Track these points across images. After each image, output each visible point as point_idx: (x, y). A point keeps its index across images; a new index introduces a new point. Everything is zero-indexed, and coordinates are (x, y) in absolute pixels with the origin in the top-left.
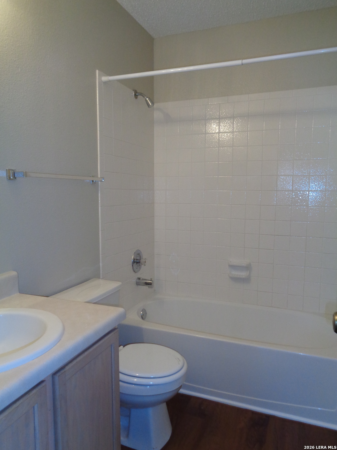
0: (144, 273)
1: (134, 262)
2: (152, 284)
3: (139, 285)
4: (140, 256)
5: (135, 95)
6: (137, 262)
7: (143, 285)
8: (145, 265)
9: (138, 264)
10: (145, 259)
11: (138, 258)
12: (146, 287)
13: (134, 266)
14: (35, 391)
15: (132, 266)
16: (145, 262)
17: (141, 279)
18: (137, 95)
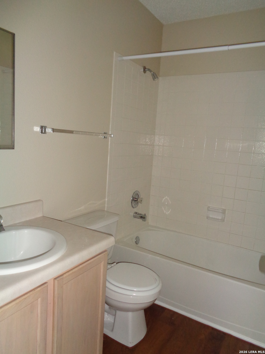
0: (140, 208)
1: (133, 200)
2: (146, 218)
3: (135, 218)
4: (138, 196)
5: (144, 70)
6: (136, 200)
7: (138, 218)
8: (141, 203)
9: (136, 202)
10: (142, 198)
11: (136, 197)
12: (140, 220)
13: (132, 203)
14: (39, 289)
15: (131, 203)
16: (142, 201)
17: (137, 213)
18: (146, 71)
